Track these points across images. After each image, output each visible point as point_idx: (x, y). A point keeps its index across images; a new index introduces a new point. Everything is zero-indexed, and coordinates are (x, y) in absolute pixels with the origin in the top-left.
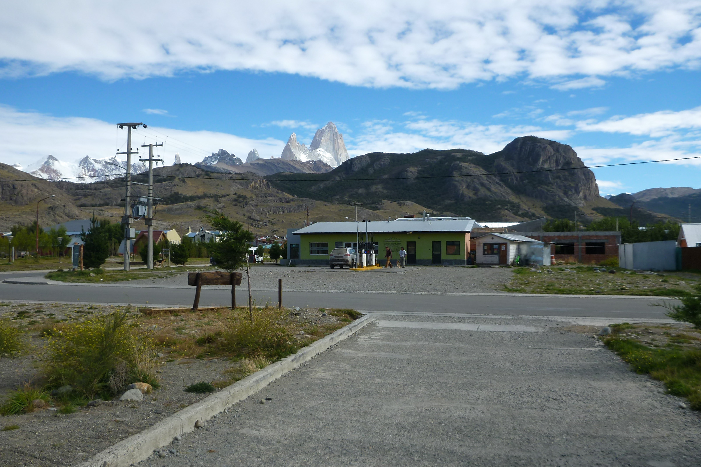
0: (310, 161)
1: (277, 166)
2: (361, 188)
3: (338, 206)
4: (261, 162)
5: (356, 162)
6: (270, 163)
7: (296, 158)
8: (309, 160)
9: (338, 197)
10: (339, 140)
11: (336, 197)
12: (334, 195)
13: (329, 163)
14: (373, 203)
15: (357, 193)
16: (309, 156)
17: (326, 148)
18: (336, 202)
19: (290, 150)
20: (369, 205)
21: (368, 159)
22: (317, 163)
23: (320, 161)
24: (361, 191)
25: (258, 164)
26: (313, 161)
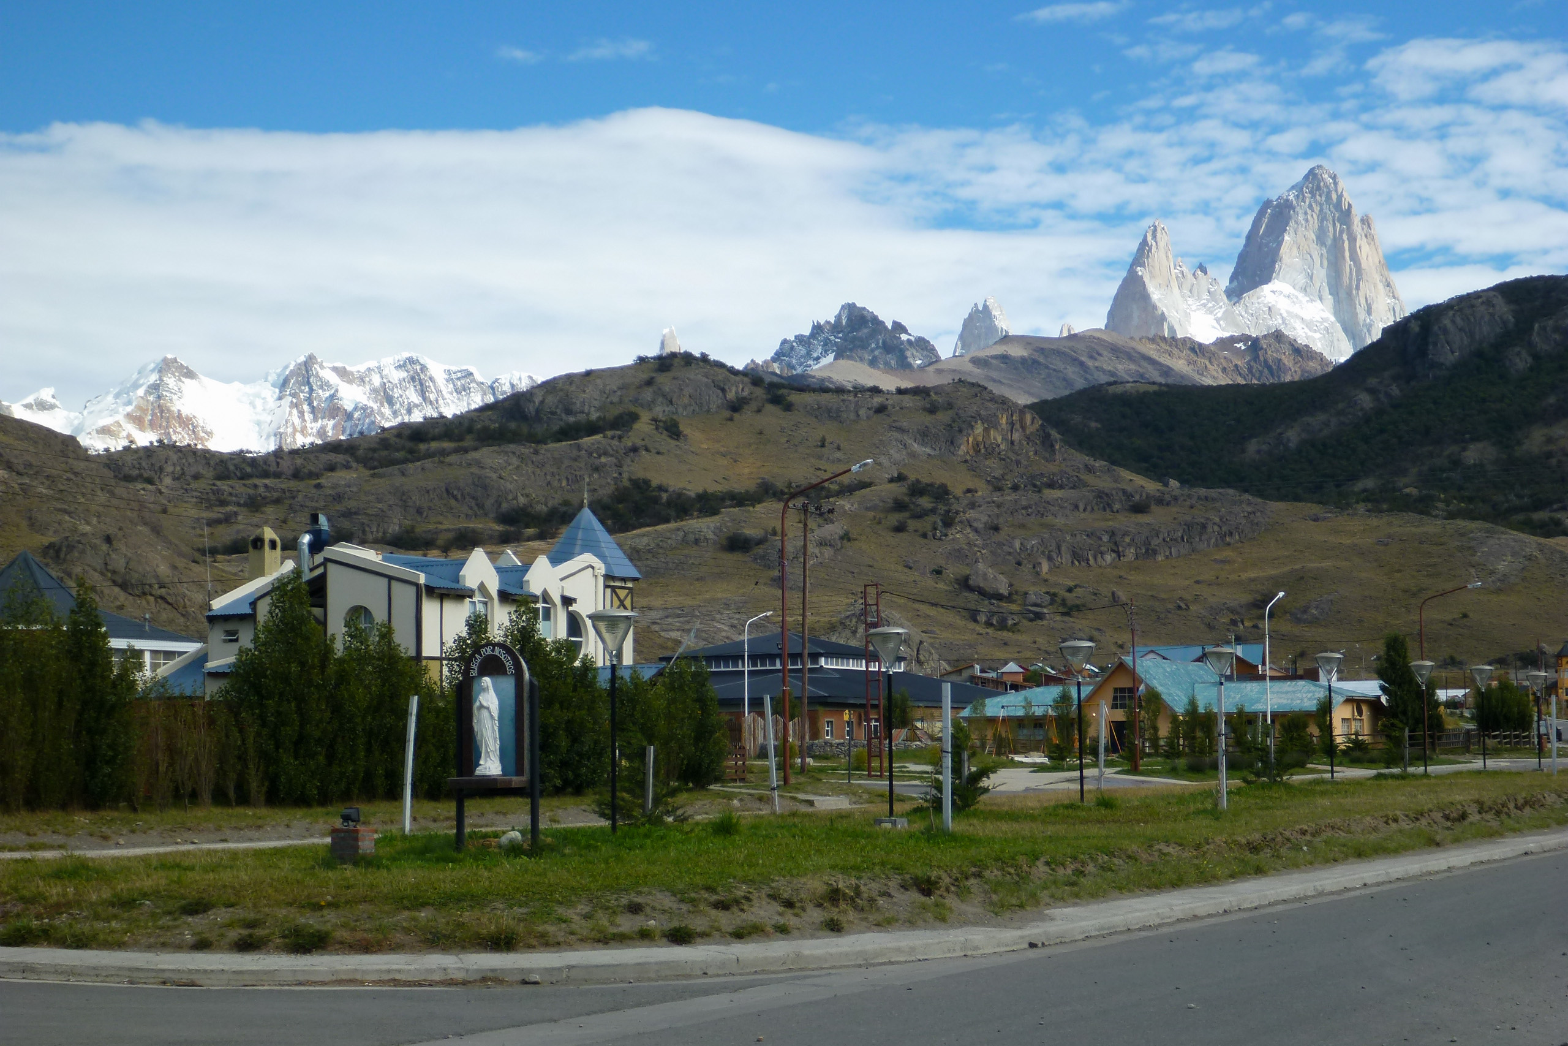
0: (1232, 340)
1: (1090, 363)
2: (1475, 439)
3: (1375, 522)
4: (1017, 352)
5: (1446, 322)
6: (1058, 353)
7: (1172, 329)
8: (1226, 335)
9: (1369, 483)
10: (1361, 242)
11: (1359, 486)
12: (1354, 478)
13: (1318, 346)
14: (1538, 505)
15: (1456, 463)
16: (1228, 317)
17: (1302, 280)
18: (1361, 508)
19: (1145, 297)
20: (1521, 517)
21: (1503, 308)
22: (1264, 344)
23: (1278, 336)
24: (1473, 454)
25: (1004, 358)
26: (1244, 338)
